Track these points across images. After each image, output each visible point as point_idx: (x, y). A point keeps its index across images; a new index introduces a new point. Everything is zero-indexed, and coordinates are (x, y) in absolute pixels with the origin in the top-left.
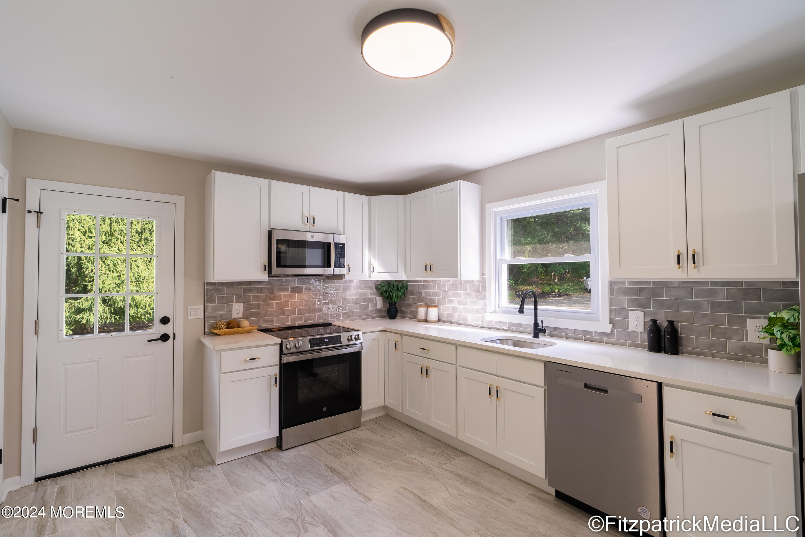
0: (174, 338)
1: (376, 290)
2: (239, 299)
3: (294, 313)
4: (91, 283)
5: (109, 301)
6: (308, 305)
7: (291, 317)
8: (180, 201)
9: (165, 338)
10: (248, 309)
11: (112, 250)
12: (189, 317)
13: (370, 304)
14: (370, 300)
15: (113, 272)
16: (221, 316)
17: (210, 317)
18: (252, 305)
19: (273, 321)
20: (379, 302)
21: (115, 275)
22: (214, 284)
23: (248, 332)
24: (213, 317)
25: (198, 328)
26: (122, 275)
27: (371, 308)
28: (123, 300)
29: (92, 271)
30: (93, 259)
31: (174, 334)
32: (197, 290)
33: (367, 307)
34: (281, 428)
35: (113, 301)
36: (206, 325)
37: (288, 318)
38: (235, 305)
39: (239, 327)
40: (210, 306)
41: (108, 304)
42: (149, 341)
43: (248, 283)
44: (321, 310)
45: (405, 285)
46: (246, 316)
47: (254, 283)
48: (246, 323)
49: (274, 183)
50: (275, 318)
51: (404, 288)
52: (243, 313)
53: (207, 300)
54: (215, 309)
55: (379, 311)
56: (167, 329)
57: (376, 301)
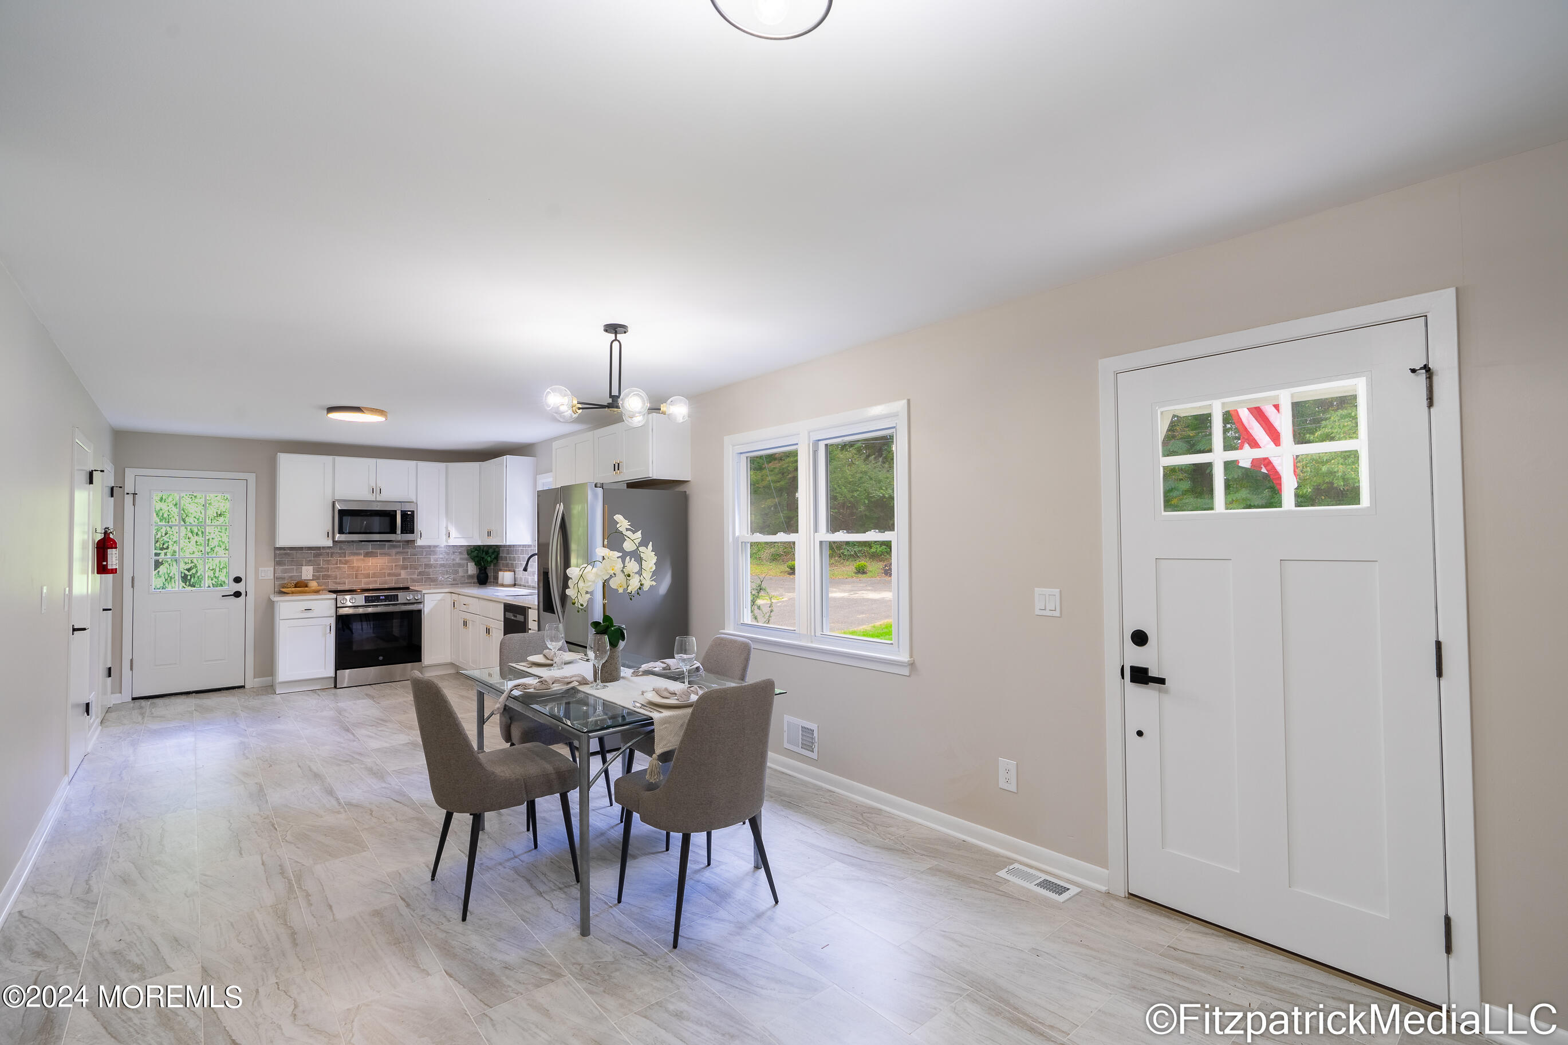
0: (246, 595)
1: (468, 555)
2: (309, 563)
3: (368, 576)
4: (166, 551)
5: (191, 578)
6: (383, 569)
7: (364, 580)
8: (252, 478)
9: (237, 594)
10: (318, 572)
11: (196, 501)
12: (260, 578)
13: (460, 570)
14: (460, 565)
15: (197, 534)
16: (291, 577)
17: (278, 578)
18: (322, 568)
19: (345, 583)
20: (472, 569)
21: (200, 539)
22: (283, 549)
23: (317, 592)
24: (283, 578)
25: (269, 587)
26: (211, 539)
27: (461, 573)
28: (212, 576)
29: (166, 534)
30: (168, 515)
31: (246, 592)
32: (268, 555)
33: (457, 572)
34: (336, 669)
35: (198, 577)
36: (276, 585)
37: (361, 581)
38: (304, 568)
39: (307, 586)
40: (280, 568)
41: (190, 583)
42: (223, 596)
43: (318, 548)
44: (400, 575)
45: (497, 550)
46: (315, 578)
47: (324, 548)
48: (314, 585)
49: (338, 459)
50: (347, 581)
51: (496, 554)
52: (313, 575)
53: (278, 563)
54: (285, 571)
55: (470, 577)
56: (239, 587)
57: (467, 567)
